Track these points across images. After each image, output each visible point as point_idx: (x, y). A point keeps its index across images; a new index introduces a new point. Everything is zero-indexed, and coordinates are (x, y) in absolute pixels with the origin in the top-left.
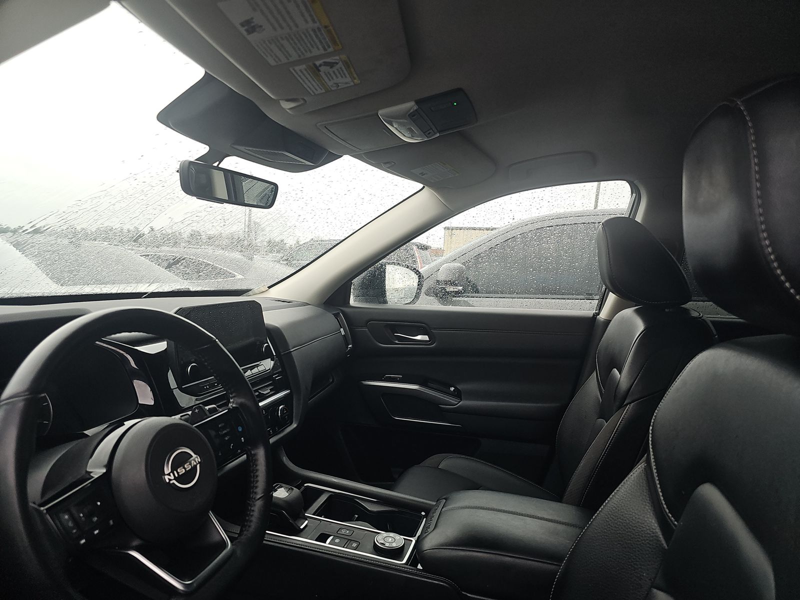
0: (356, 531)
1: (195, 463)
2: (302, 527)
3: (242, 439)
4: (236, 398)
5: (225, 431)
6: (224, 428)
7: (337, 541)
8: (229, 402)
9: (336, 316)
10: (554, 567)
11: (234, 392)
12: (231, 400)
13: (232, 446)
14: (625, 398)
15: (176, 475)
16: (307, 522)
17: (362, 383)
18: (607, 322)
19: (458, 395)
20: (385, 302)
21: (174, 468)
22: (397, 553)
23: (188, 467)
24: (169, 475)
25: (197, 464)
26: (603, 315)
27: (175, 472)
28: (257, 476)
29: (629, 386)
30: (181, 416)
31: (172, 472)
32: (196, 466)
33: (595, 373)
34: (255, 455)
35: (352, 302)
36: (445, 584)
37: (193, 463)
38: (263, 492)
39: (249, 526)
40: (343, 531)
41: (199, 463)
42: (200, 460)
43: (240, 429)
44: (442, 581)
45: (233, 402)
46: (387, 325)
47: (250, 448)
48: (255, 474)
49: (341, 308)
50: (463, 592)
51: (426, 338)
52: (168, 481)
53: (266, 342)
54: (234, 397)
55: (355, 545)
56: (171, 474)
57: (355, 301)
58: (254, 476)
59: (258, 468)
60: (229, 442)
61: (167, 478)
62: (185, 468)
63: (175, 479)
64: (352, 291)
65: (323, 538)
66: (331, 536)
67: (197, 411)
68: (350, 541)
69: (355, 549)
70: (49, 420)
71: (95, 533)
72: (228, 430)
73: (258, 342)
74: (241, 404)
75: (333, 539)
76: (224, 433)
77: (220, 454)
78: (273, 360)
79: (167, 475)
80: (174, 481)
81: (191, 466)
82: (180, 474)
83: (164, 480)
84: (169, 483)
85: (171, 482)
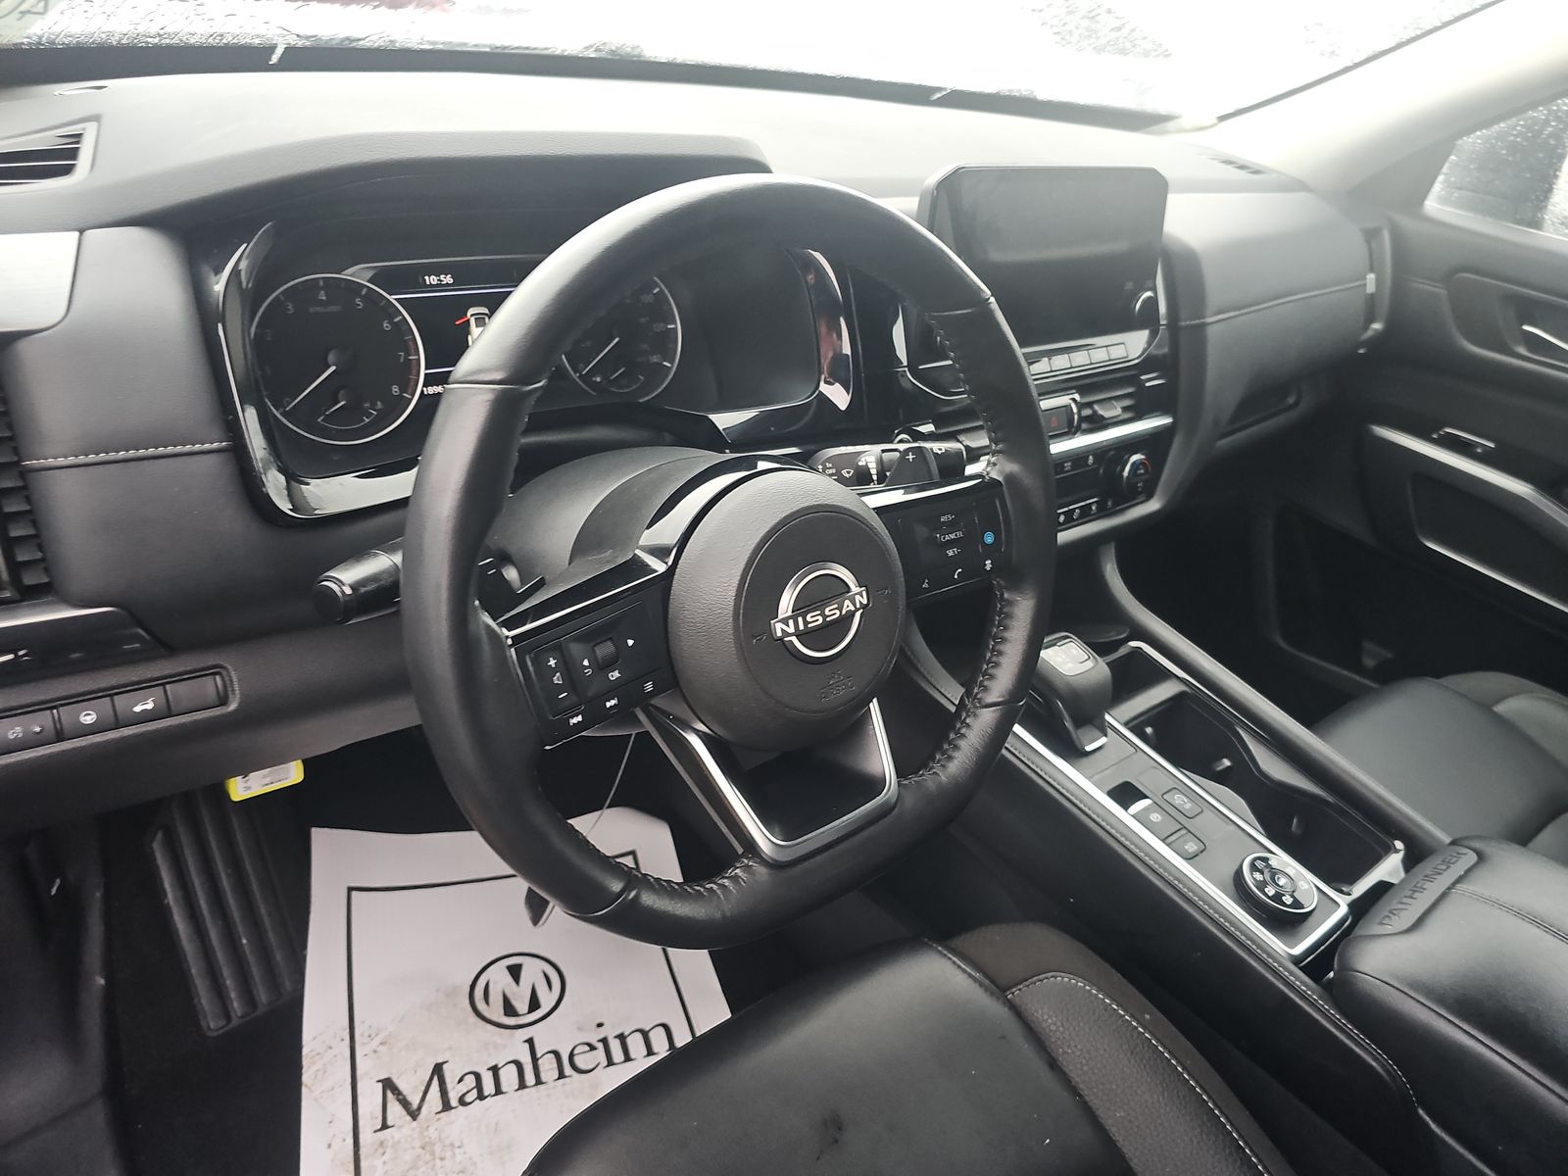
0: (1208, 814)
1: (853, 609)
2: (1089, 748)
3: (988, 562)
4: (1001, 457)
5: (952, 536)
6: (952, 526)
7: (1155, 817)
9: (1371, 236)
13: (960, 574)
15: (801, 627)
16: (1103, 740)
17: (1370, 430)
21: (801, 607)
23: (832, 612)
24: (785, 621)
25: (857, 610)
27: (800, 619)
28: (1000, 653)
30: (883, 451)
31: (794, 618)
32: (852, 615)
34: (1010, 603)
35: (1432, 205)
36: (1379, 1069)
37: (848, 606)
38: (1001, 694)
39: (950, 758)
40: (1178, 799)
41: (864, 607)
42: (865, 602)
43: (989, 538)
45: (994, 464)
46: (1510, 296)
48: (998, 647)
49: (1395, 216)
50: (1421, 1112)
52: (779, 634)
53: (1151, 285)
54: (999, 452)
55: (1192, 847)
56: (791, 622)
57: (1444, 200)
58: (993, 650)
59: (1006, 635)
60: (955, 562)
61: (779, 628)
63: (798, 635)
64: (1444, 170)
65: (1126, 794)
66: (1147, 797)
67: (911, 457)
68: (1184, 832)
69: (1189, 858)
70: (672, 362)
71: (608, 704)
72: (960, 534)
73: (1129, 286)
74: (1010, 478)
75: (1146, 809)
76: (947, 538)
77: (925, 585)
78: (1154, 334)
79: (781, 621)
80: (794, 639)
81: (841, 613)
82: (810, 626)
83: (770, 631)
84: (781, 639)
85: (786, 639)
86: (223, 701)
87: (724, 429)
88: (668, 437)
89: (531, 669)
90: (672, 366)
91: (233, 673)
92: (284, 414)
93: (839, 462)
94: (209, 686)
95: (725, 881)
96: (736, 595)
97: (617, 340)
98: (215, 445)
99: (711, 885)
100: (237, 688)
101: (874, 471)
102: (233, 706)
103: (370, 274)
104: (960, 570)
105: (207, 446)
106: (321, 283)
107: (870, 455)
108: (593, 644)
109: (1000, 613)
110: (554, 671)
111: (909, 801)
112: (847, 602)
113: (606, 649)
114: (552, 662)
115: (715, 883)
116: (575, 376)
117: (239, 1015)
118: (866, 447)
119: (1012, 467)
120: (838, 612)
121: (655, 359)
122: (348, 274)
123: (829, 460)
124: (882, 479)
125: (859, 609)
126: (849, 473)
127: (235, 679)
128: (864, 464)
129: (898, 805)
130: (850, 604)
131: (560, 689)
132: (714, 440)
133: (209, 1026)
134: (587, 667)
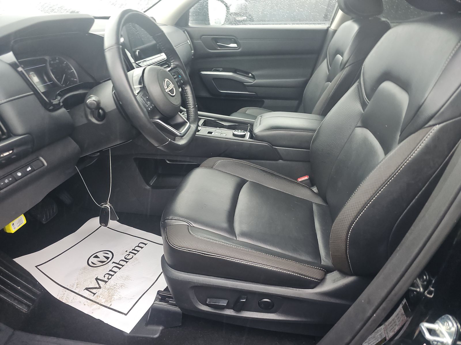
2: (199, 129)
3: (182, 81)
4: (174, 62)
5: (175, 77)
6: (174, 75)
8: (171, 65)
9: (184, 32)
10: (312, 133)
11: (173, 59)
12: (172, 64)
14: (345, 65)
17: (201, 73)
18: (335, 31)
19: (253, 77)
20: (209, 24)
21: (167, 87)
22: (244, 136)
23: (171, 87)
26: (333, 27)
29: (348, 58)
32: (173, 87)
33: (326, 60)
35: (190, 24)
38: (193, 105)
42: (173, 85)
43: (180, 77)
44: (265, 143)
46: (213, 39)
47: (184, 86)
49: (185, 28)
50: (273, 147)
51: (235, 45)
55: (225, 135)
57: (192, 23)
61: (166, 90)
75: (214, 133)
85: (168, 92)
86: (43, 165)
97: (64, 75)
100: (44, 161)
104: (179, 83)
116: (61, 85)
121: (72, 79)
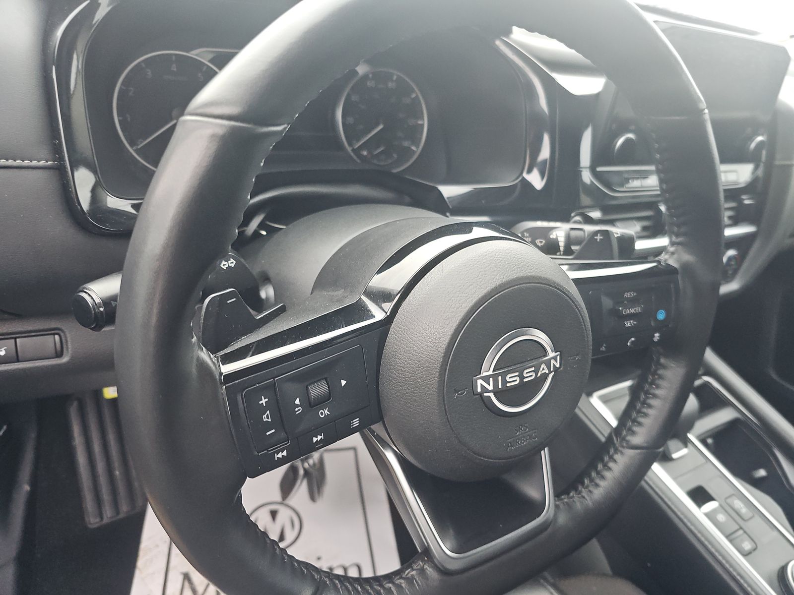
0: (758, 520)
1: (547, 371)
2: (674, 456)
3: (657, 335)
6: (633, 302)
7: (721, 517)
13: (632, 342)
15: (500, 385)
16: (684, 451)
21: (504, 364)
23: (529, 375)
24: (486, 379)
25: (550, 372)
27: (500, 378)
28: (650, 407)
30: (572, 229)
31: (495, 377)
32: (545, 376)
37: (544, 369)
40: (738, 504)
41: (556, 370)
42: (558, 366)
45: (673, 253)
48: (648, 402)
52: (479, 390)
54: (678, 243)
55: (747, 546)
56: (491, 380)
58: (643, 402)
59: (657, 392)
60: (631, 332)
61: (480, 384)
62: (522, 377)
63: (496, 392)
65: (700, 495)
66: (714, 500)
67: (598, 237)
68: (741, 532)
69: (746, 555)
70: (417, 147)
71: (315, 440)
72: (638, 310)
73: (749, 130)
74: (686, 267)
75: (714, 511)
76: (628, 312)
77: (603, 349)
78: (756, 168)
79: (483, 378)
80: (491, 395)
81: (536, 374)
82: (508, 385)
83: (473, 386)
84: (481, 395)
85: (485, 394)
86: (59, 354)
87: (448, 198)
88: (407, 199)
89: (241, 406)
90: (417, 150)
91: (68, 335)
92: (137, 151)
93: (535, 234)
94: (50, 342)
95: (402, 581)
96: (445, 353)
97: (381, 127)
98: (42, 163)
99: (390, 585)
100: (70, 346)
101: (562, 244)
102: (65, 359)
103: (211, 56)
104: (633, 339)
105: (35, 163)
106: (174, 58)
107: (560, 231)
108: (306, 384)
109: (655, 373)
110: (263, 410)
111: (562, 519)
112: (543, 366)
113: (318, 389)
114: (264, 401)
115: (393, 583)
116: (349, 149)
117: (109, 516)
118: (558, 224)
119: (687, 257)
120: (533, 374)
121: (406, 144)
122: (193, 54)
123: (528, 230)
124: (568, 251)
125: (552, 372)
126: (541, 242)
127: (69, 339)
128: (555, 237)
129: (552, 524)
130: (545, 368)
131: (269, 425)
132: (440, 205)
133: (90, 521)
134: (298, 406)
